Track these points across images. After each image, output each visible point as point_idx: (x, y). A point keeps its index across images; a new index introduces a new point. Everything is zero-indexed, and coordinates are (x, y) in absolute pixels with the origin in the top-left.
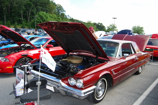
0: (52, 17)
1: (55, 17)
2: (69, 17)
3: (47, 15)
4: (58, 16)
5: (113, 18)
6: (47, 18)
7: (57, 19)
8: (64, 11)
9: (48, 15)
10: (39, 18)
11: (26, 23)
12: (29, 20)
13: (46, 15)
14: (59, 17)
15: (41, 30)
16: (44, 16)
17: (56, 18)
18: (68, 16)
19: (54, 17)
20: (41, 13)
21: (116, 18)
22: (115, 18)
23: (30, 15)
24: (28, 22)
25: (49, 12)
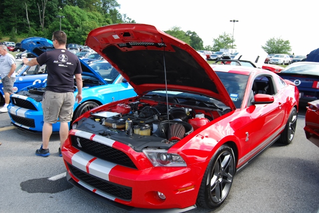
0: (93, 18)
1: (100, 18)
2: (126, 18)
3: (81, 14)
4: (106, 17)
5: (231, 21)
6: (83, 20)
7: (104, 22)
8: (118, 5)
9: (85, 13)
10: (65, 20)
11: (35, 32)
12: (42, 25)
13: (79, 13)
14: (108, 19)
15: (75, 46)
16: (75, 14)
17: (103, 20)
18: (125, 15)
19: (98, 18)
20: (70, 9)
21: (237, 21)
22: (234, 21)
23: (44, 13)
24: (41, 29)
25: (87, 6)
